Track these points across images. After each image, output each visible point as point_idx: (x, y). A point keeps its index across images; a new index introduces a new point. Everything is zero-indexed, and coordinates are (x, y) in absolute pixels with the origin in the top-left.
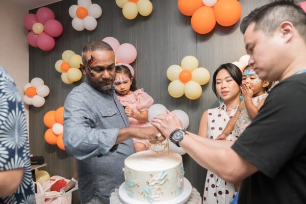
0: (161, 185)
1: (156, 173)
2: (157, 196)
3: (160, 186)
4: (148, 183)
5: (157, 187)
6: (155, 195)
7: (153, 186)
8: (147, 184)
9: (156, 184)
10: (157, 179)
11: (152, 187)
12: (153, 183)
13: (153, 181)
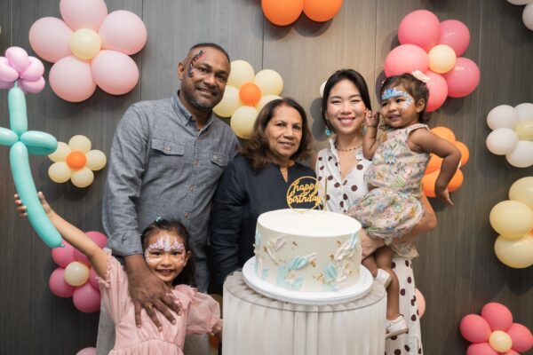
0: (350, 258)
1: (346, 237)
2: (345, 277)
3: (348, 262)
4: (332, 257)
5: (345, 263)
6: (342, 276)
7: (339, 261)
8: (330, 259)
9: (345, 257)
10: (347, 248)
11: (338, 264)
12: (341, 257)
13: (342, 252)
